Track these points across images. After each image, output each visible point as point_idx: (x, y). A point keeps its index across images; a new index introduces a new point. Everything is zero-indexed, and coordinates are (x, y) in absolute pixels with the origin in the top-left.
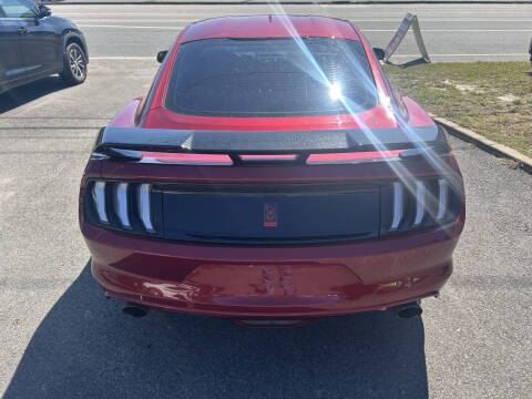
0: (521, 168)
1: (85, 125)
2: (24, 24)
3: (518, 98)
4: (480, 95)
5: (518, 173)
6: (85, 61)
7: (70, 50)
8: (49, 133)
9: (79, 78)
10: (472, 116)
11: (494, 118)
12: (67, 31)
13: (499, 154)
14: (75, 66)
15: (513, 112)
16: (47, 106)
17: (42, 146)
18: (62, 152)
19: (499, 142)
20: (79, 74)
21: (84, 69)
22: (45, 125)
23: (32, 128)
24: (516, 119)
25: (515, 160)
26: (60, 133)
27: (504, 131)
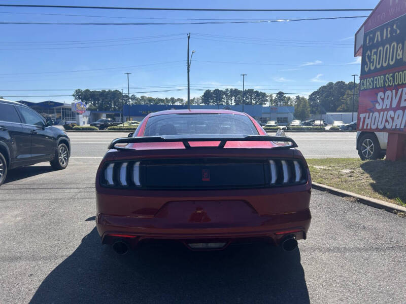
0: (358, 201)
1: (69, 187)
2: (35, 128)
3: (352, 170)
4: (329, 170)
5: (356, 203)
6: (68, 155)
7: (60, 148)
8: (44, 191)
9: (63, 166)
10: (325, 179)
11: (338, 180)
12: (60, 136)
13: (343, 195)
14: (62, 157)
15: (350, 176)
16: (41, 179)
17: (40, 196)
18: (54, 199)
19: (343, 189)
20: (63, 163)
21: (67, 160)
22: (40, 187)
23: (32, 188)
24: (352, 180)
25: (354, 197)
26: (52, 191)
27: (345, 185)
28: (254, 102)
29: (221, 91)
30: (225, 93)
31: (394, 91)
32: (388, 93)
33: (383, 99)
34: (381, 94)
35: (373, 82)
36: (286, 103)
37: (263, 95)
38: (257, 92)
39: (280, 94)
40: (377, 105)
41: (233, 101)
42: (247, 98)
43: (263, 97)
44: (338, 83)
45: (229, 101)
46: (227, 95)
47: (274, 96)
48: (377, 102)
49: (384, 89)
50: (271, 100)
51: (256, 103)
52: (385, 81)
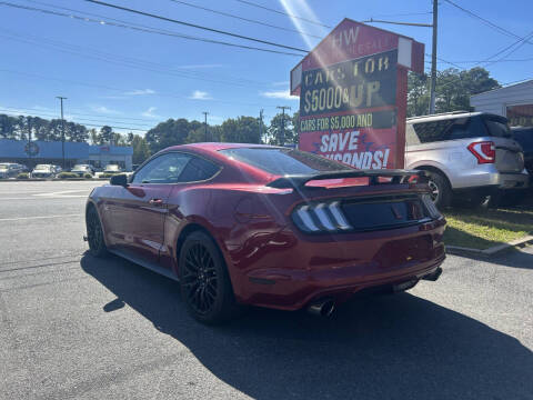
28: (68, 138)
29: (12, 118)
30: (19, 121)
31: (341, 135)
32: (334, 136)
33: (328, 142)
34: (325, 137)
35: (316, 123)
36: (116, 141)
37: (82, 129)
38: (72, 124)
39: (107, 129)
40: (322, 148)
41: (33, 135)
42: (56, 132)
43: (82, 132)
44: (180, 120)
45: (27, 135)
46: (21, 125)
47: (98, 131)
48: (322, 144)
49: (330, 132)
50: (94, 137)
51: (72, 139)
52: (330, 123)
